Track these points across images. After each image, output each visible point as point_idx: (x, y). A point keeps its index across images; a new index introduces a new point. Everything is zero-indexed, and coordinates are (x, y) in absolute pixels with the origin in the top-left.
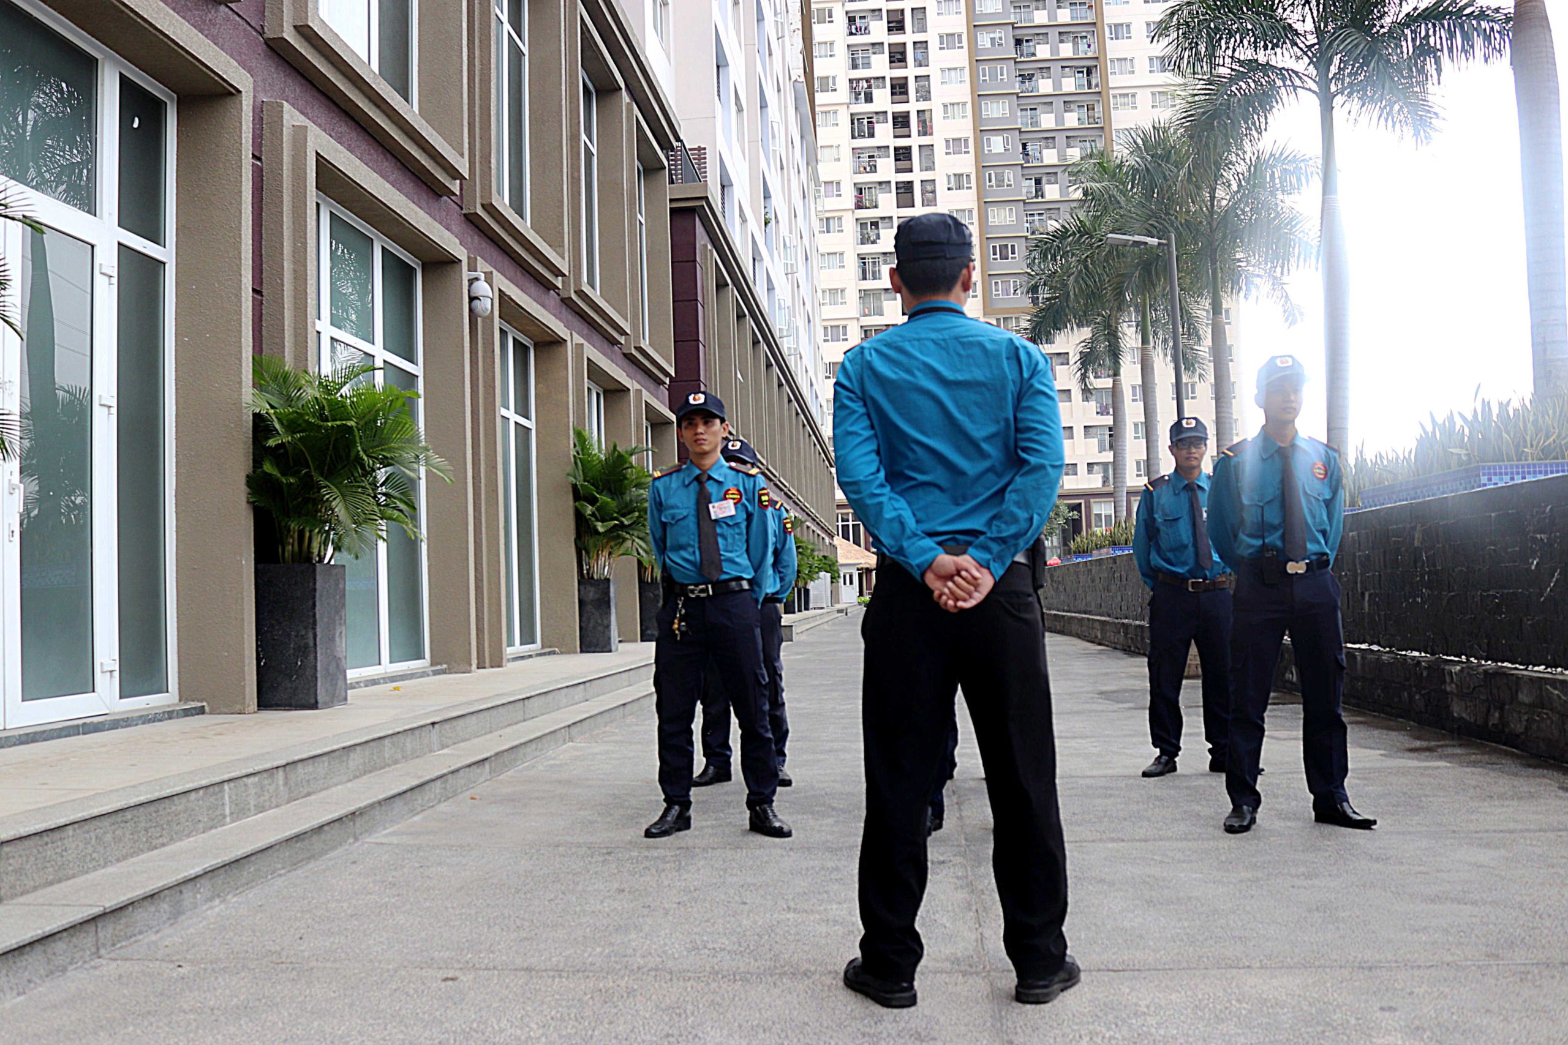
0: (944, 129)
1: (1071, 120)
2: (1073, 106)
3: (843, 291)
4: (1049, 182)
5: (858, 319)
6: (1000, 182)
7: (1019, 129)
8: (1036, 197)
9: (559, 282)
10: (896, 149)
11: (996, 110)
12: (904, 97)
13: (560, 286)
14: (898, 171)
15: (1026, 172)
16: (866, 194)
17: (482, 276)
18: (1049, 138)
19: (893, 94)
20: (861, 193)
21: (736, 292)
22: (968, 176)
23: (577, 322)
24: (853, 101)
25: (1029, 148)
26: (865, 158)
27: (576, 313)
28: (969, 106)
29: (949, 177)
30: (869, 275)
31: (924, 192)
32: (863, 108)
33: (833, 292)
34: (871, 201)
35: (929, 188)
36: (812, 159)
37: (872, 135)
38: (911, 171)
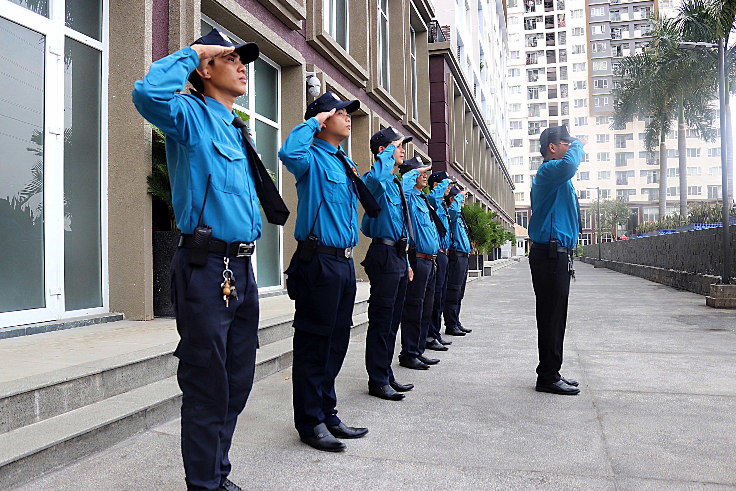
0: (571, 23)
1: (637, 16)
2: (638, 9)
3: (520, 104)
4: (625, 48)
5: (527, 118)
6: (599, 49)
7: (610, 22)
8: (618, 56)
9: (365, 84)
10: (547, 34)
11: (598, 13)
12: (551, 8)
13: (365, 86)
14: (547, 45)
15: (613, 43)
16: (532, 57)
17: (315, 75)
18: (625, 26)
19: (545, 7)
20: (529, 57)
21: (465, 99)
22: (583, 46)
23: (376, 106)
24: (525, 11)
25: (615, 31)
26: (531, 39)
27: (375, 101)
28: (584, 11)
29: (573, 47)
30: (533, 97)
31: (560, 55)
32: (530, 14)
33: (515, 105)
34: (534, 60)
35: (563, 53)
36: (505, 38)
37: (535, 28)
38: (554, 45)
